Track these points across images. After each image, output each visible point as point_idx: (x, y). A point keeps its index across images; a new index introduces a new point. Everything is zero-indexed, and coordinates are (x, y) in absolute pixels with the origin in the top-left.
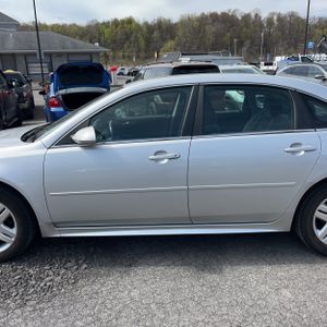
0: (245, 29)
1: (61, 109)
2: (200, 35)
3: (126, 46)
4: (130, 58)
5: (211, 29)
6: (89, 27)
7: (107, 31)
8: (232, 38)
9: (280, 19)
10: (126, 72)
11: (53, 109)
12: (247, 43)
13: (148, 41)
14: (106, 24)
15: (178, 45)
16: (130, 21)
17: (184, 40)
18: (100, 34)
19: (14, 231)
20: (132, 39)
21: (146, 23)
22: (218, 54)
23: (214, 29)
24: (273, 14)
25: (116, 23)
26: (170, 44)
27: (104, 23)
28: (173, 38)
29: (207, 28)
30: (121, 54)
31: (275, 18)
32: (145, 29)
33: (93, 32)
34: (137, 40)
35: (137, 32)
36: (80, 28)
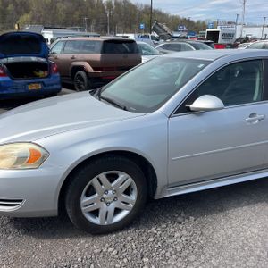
0: (90, 10)
2: (53, 11)
9: (117, 3)
15: (33, 18)
17: (38, 15)
22: (75, 29)
23: (64, 7)
29: (58, 5)
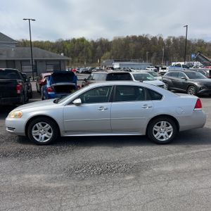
0: (153, 46)
1: (53, 93)
2: (126, 49)
3: (80, 54)
4: (83, 62)
5: (132, 46)
6: (57, 43)
7: (68, 46)
8: (145, 51)
9: (175, 40)
10: (81, 71)
11: (49, 93)
12: (155, 54)
13: (94, 52)
14: (68, 42)
15: (113, 54)
16: (83, 40)
17: (116, 52)
18: (64, 48)
19: (51, 134)
20: (84, 50)
21: (93, 41)
22: (136, 61)
23: (134, 45)
24: (171, 37)
25: (74, 41)
26: (107, 54)
27: (66, 41)
28: (109, 50)
29: (130, 45)
30: (77, 60)
31: (172, 39)
32: (92, 45)
33: (60, 46)
34: (87, 51)
35: (87, 46)
36: (52, 43)
